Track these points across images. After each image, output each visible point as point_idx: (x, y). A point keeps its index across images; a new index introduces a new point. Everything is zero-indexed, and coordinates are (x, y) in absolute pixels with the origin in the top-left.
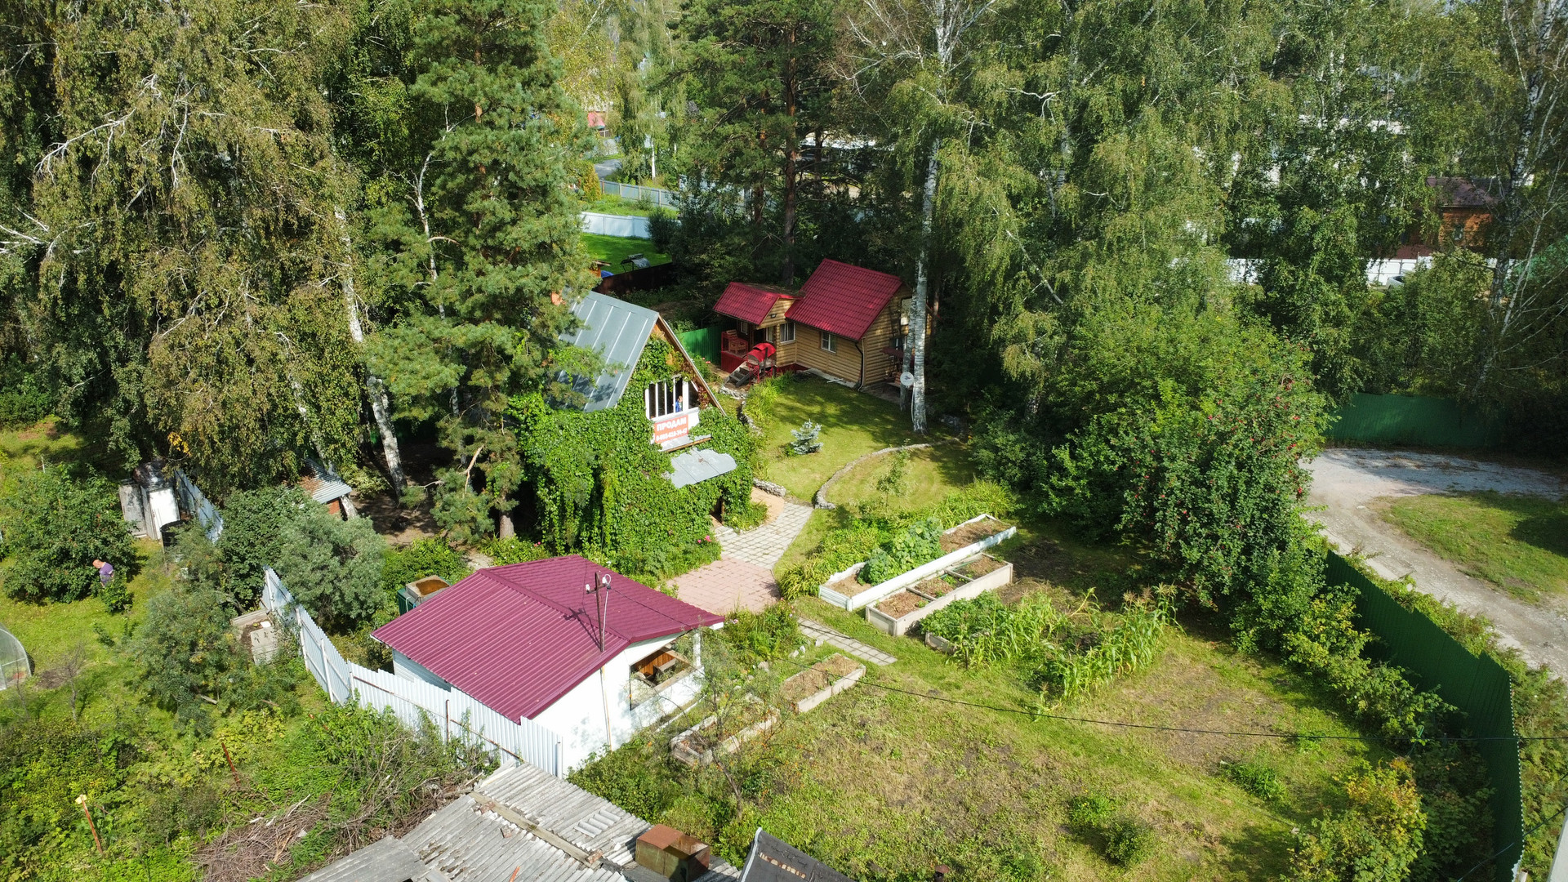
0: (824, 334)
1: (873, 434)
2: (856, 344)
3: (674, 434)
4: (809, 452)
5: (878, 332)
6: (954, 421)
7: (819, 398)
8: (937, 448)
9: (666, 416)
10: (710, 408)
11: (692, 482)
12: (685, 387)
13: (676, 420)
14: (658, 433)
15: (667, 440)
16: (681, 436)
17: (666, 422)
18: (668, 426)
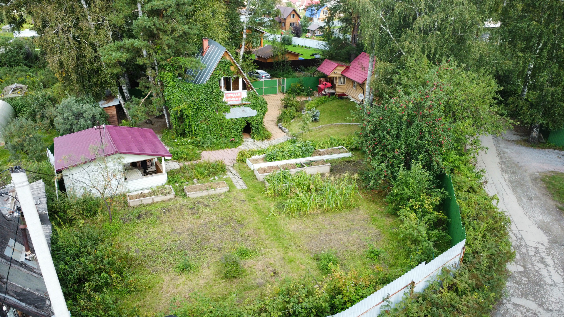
0: (354, 82)
2: (361, 85)
3: (235, 99)
4: (314, 121)
9: (231, 91)
10: (252, 91)
11: (234, 118)
12: (240, 81)
13: (235, 94)
14: (227, 98)
15: (230, 101)
16: (237, 100)
17: (231, 94)
18: (232, 95)
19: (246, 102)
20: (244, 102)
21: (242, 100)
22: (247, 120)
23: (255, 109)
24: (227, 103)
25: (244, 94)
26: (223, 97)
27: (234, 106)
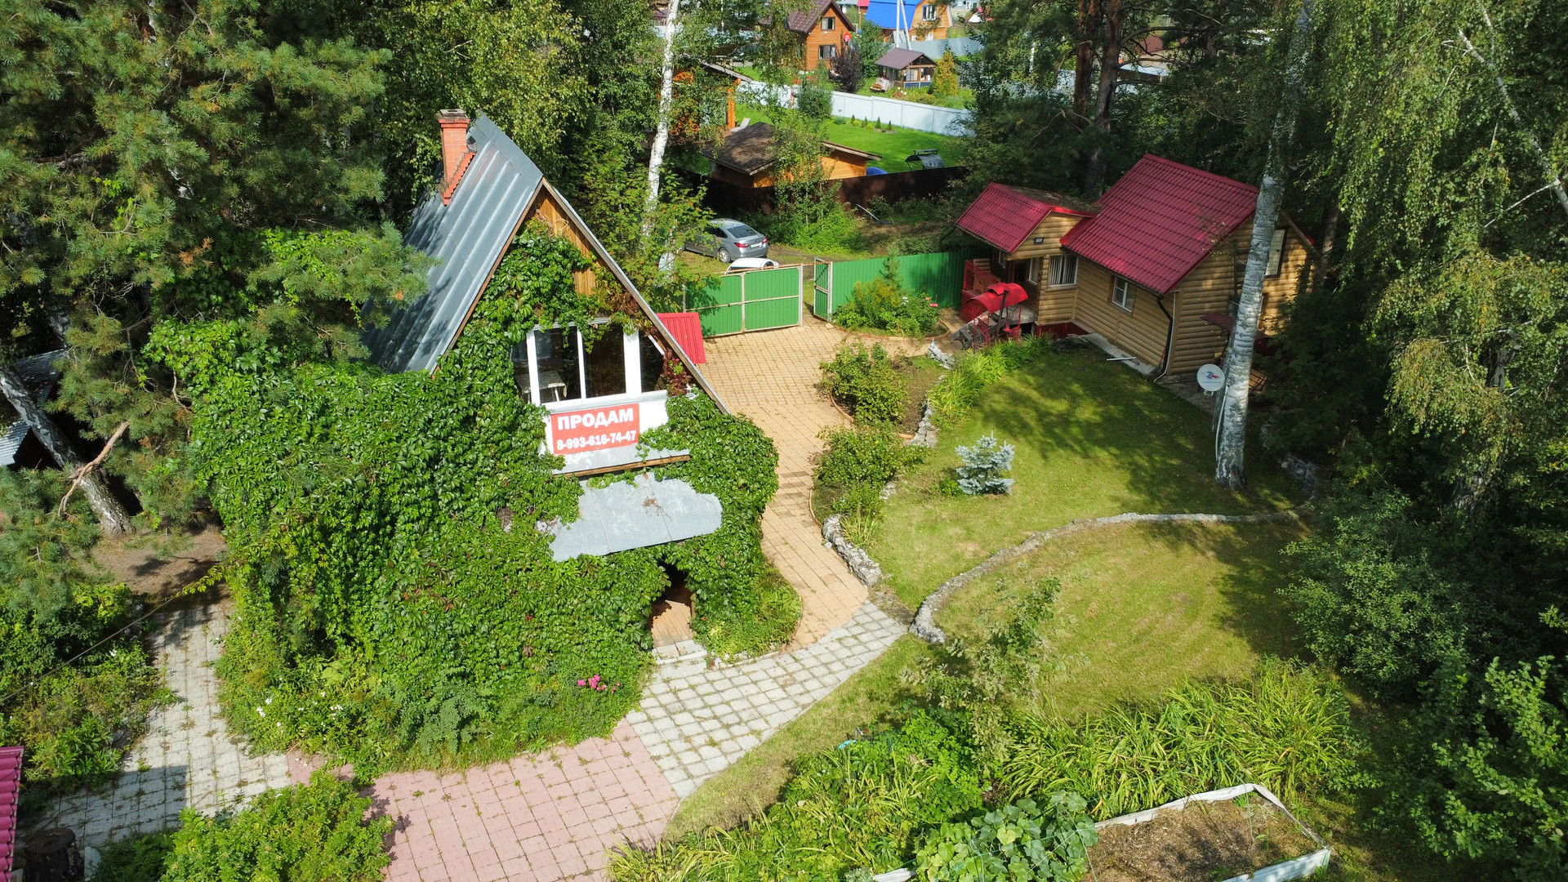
0: (1116, 279)
1: (1135, 470)
2: (1161, 301)
3: (604, 440)
4: (983, 492)
5: (1208, 284)
6: (1305, 470)
7: (1076, 387)
8: (1242, 529)
9: (584, 402)
10: (692, 395)
11: (597, 551)
12: (632, 349)
13: (606, 411)
14: (559, 435)
15: (580, 450)
16: (617, 444)
17: (581, 413)
18: (588, 421)
19: (665, 453)
20: (654, 455)
21: (642, 440)
22: (670, 560)
23: (715, 490)
24: (560, 463)
25: (654, 410)
26: (541, 437)
27: (596, 475)
